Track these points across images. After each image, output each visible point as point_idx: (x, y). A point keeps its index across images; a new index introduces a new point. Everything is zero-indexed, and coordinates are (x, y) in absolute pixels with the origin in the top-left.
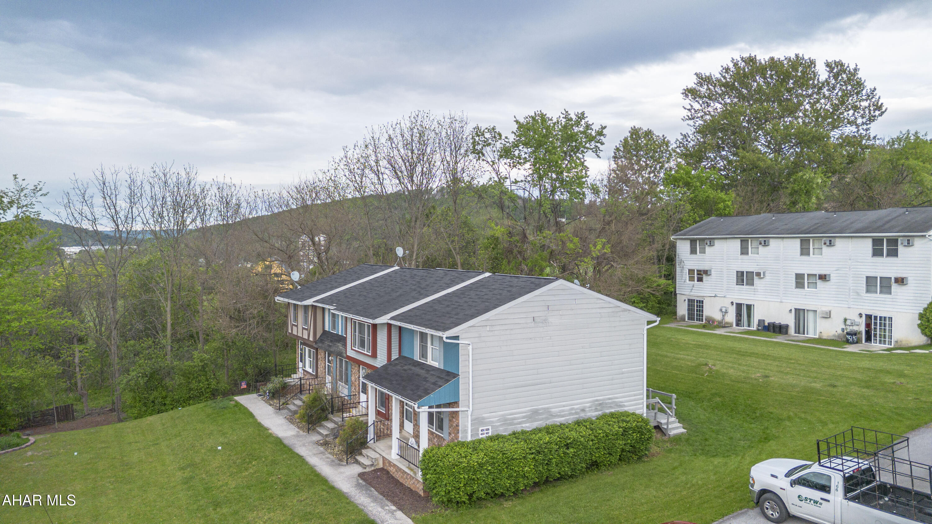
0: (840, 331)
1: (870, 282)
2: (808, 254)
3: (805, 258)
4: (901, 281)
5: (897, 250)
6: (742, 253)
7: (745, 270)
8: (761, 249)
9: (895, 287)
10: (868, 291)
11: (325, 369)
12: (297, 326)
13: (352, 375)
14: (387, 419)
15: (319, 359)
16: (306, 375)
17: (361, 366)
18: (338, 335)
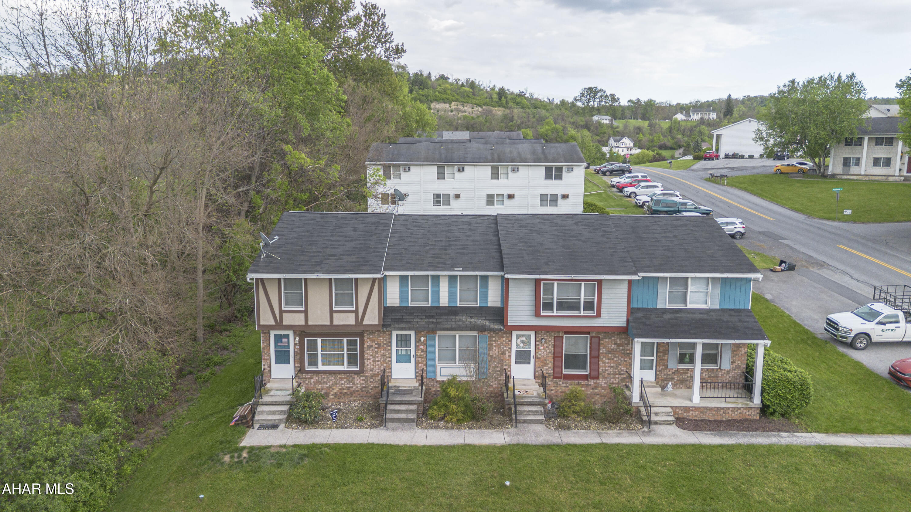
1: (543, 198)
2: (498, 179)
3: (495, 181)
4: (565, 197)
5: (561, 175)
6: (439, 178)
7: (441, 193)
8: (457, 174)
9: (560, 201)
10: (541, 205)
11: (390, 357)
12: (306, 312)
13: (490, 349)
14: (593, 378)
15: (370, 347)
16: (311, 378)
17: (514, 334)
18: (439, 308)
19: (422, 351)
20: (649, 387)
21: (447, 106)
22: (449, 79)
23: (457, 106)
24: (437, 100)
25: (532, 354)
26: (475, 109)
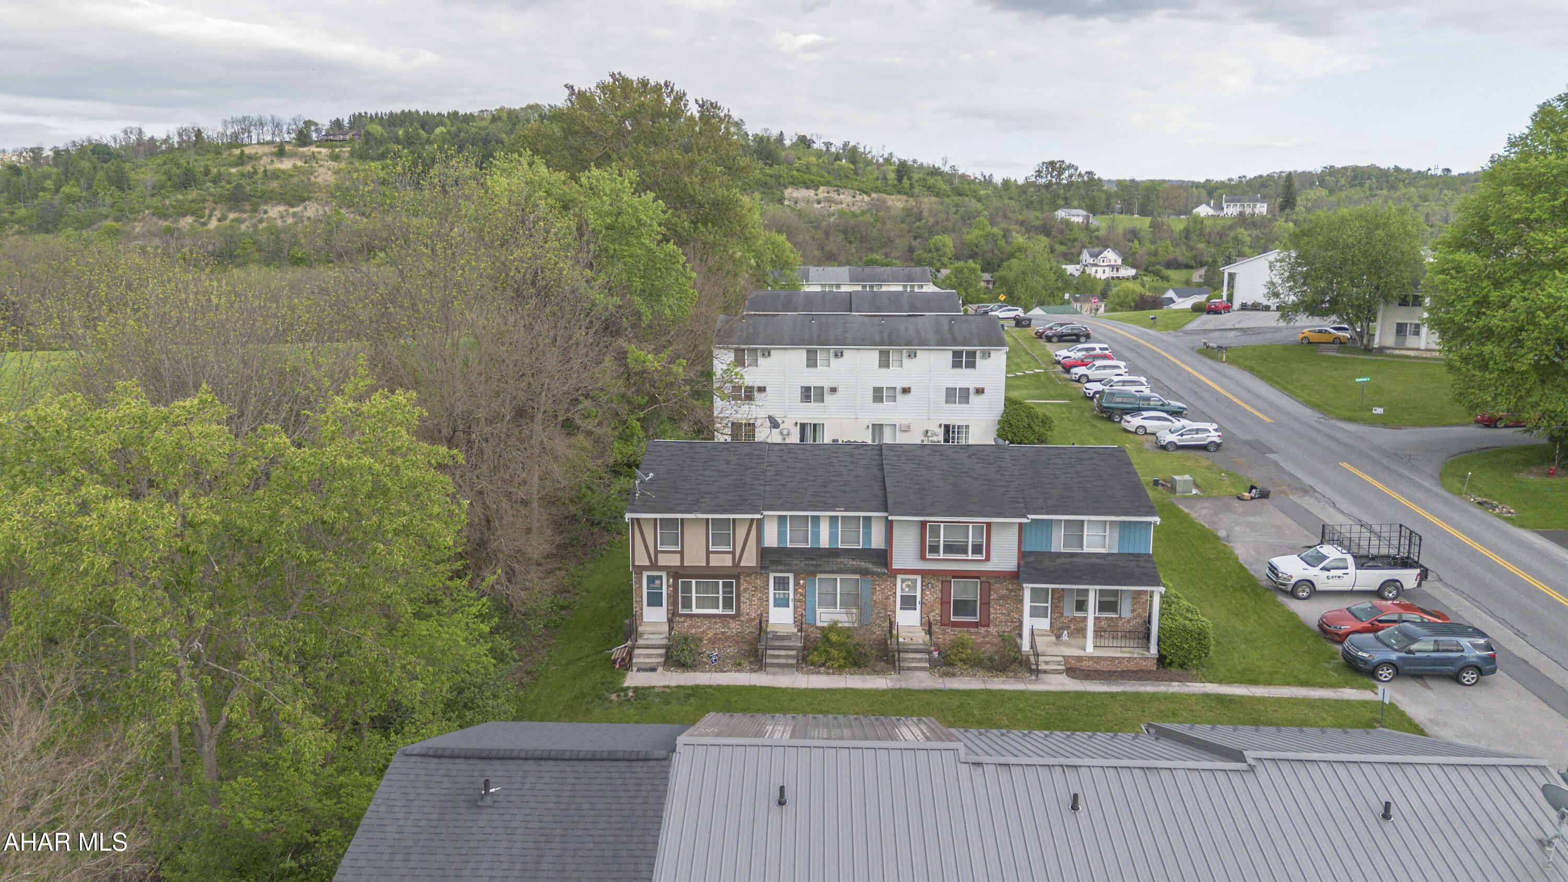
1: (950, 393)
2: (889, 367)
3: (885, 370)
4: (980, 391)
5: (975, 361)
6: (809, 366)
7: (812, 385)
8: (833, 361)
9: (973, 397)
10: (947, 402)
11: (768, 601)
12: (682, 553)
13: (873, 594)
14: (984, 626)
15: (746, 590)
16: (685, 622)
17: (899, 578)
18: (819, 549)
19: (801, 595)
20: (1038, 635)
21: (811, 193)
22: (814, 142)
23: (828, 193)
24: (796, 183)
25: (918, 599)
26: (859, 198)
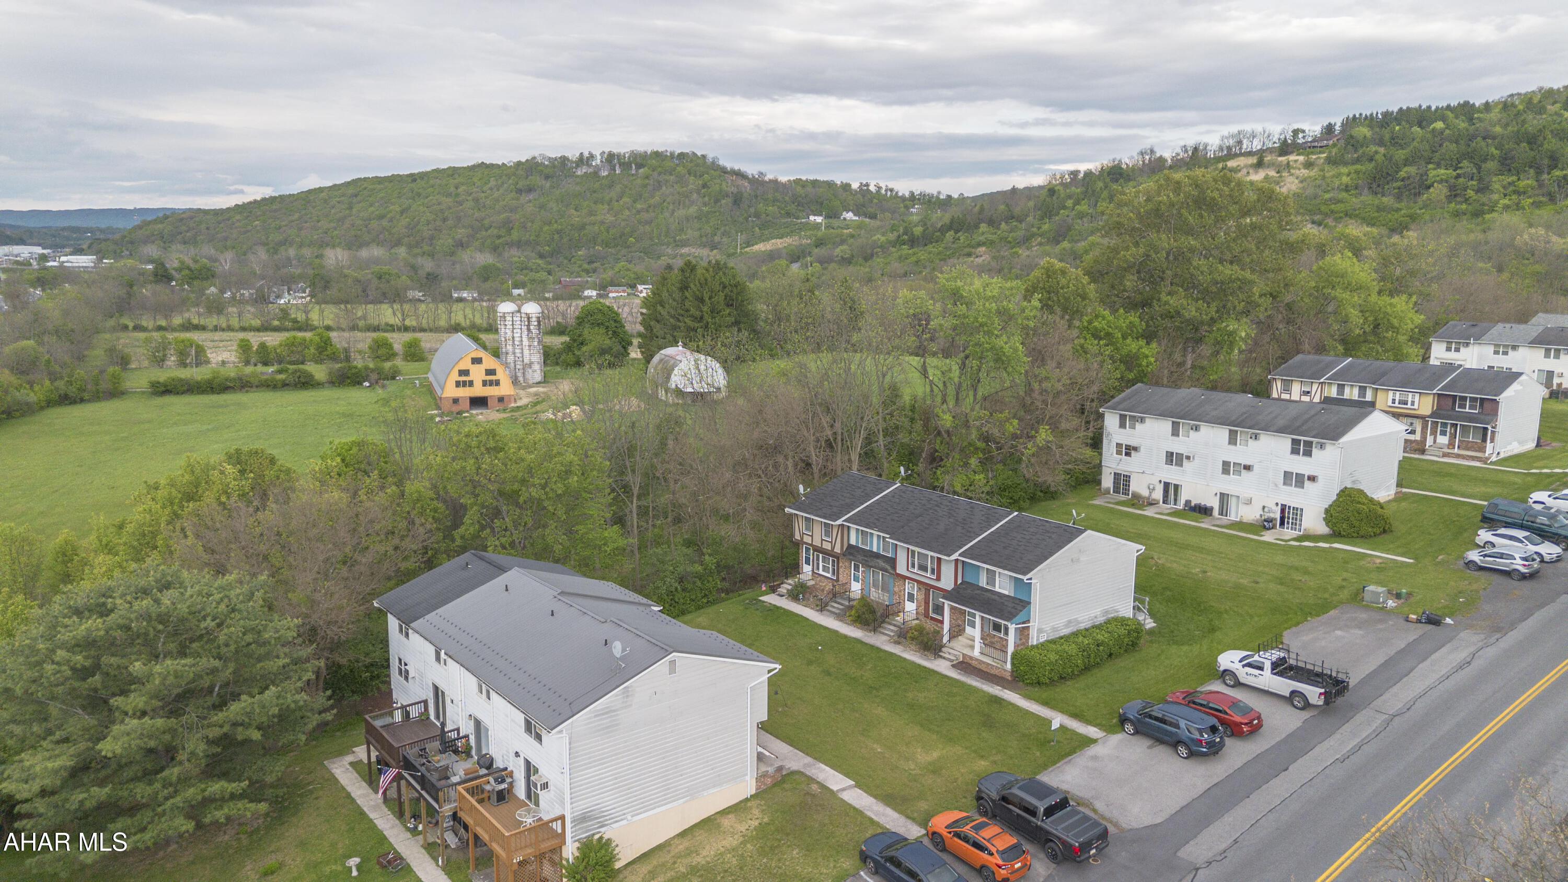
0: (1258, 517)
1: (1287, 475)
2: (1236, 444)
3: (1232, 447)
4: (1312, 479)
5: (1311, 451)
6: (1173, 435)
7: (1175, 451)
8: (1192, 434)
9: (1307, 483)
10: (1285, 484)
11: (850, 576)
12: (812, 536)
13: (892, 587)
15: (841, 567)
16: (817, 577)
17: (907, 581)
18: (872, 553)
19: (864, 577)
25: (915, 597)
